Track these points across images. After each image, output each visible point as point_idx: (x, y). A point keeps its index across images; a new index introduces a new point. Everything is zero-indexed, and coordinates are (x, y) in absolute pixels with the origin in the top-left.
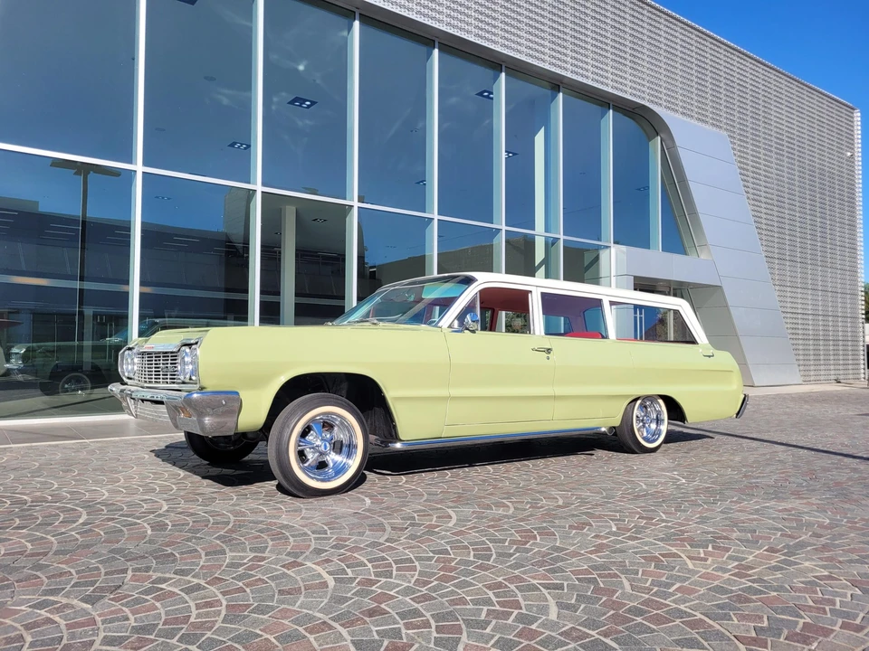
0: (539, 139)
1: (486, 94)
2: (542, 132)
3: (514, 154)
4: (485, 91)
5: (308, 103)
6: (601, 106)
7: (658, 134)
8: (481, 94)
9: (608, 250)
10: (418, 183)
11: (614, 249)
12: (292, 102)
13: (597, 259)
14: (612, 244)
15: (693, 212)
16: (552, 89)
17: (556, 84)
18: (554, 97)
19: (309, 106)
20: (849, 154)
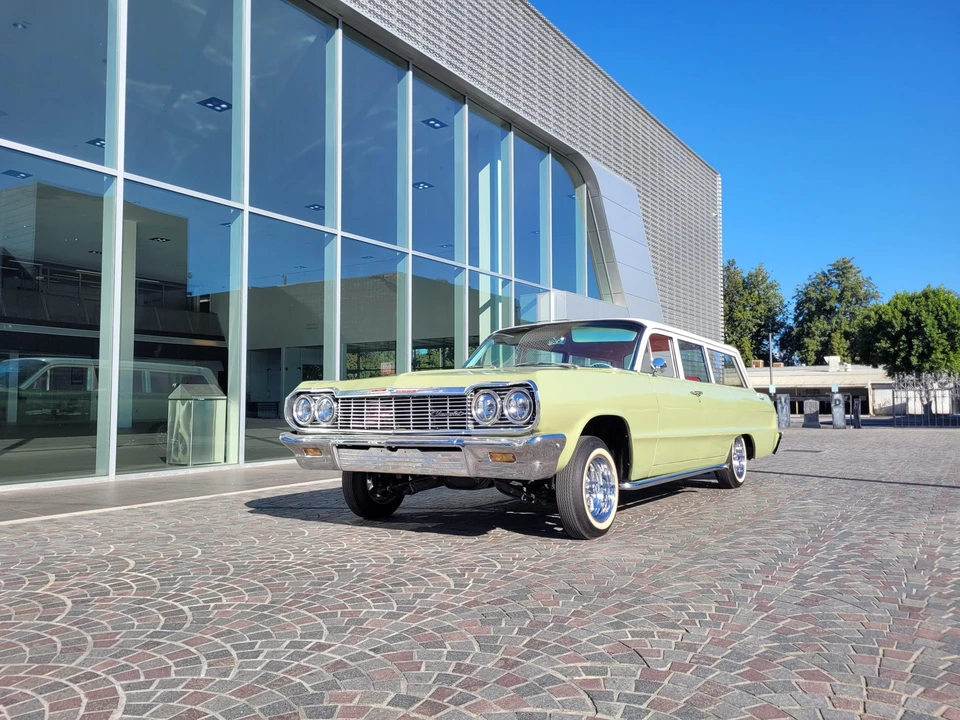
0: (484, 175)
1: (432, 122)
2: (487, 168)
3: (430, 186)
4: (433, 120)
5: (224, 106)
6: (540, 148)
7: (584, 182)
8: (427, 122)
9: (547, 294)
10: (309, 207)
11: (554, 293)
12: (204, 103)
13: (535, 302)
14: (551, 289)
15: (612, 260)
16: (503, 126)
17: (509, 122)
18: (504, 136)
19: (223, 109)
20: (714, 215)
